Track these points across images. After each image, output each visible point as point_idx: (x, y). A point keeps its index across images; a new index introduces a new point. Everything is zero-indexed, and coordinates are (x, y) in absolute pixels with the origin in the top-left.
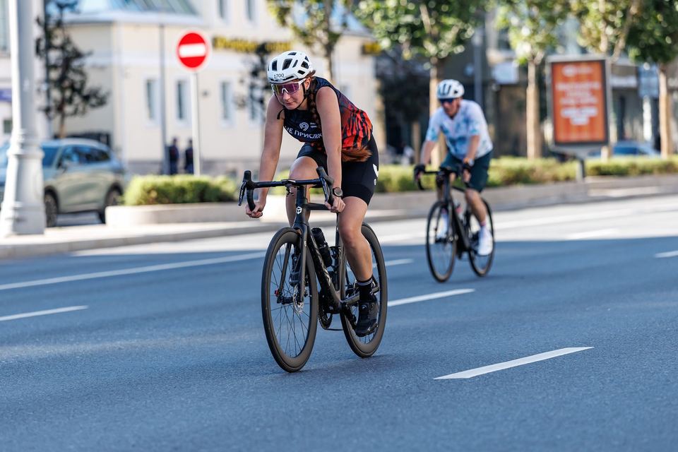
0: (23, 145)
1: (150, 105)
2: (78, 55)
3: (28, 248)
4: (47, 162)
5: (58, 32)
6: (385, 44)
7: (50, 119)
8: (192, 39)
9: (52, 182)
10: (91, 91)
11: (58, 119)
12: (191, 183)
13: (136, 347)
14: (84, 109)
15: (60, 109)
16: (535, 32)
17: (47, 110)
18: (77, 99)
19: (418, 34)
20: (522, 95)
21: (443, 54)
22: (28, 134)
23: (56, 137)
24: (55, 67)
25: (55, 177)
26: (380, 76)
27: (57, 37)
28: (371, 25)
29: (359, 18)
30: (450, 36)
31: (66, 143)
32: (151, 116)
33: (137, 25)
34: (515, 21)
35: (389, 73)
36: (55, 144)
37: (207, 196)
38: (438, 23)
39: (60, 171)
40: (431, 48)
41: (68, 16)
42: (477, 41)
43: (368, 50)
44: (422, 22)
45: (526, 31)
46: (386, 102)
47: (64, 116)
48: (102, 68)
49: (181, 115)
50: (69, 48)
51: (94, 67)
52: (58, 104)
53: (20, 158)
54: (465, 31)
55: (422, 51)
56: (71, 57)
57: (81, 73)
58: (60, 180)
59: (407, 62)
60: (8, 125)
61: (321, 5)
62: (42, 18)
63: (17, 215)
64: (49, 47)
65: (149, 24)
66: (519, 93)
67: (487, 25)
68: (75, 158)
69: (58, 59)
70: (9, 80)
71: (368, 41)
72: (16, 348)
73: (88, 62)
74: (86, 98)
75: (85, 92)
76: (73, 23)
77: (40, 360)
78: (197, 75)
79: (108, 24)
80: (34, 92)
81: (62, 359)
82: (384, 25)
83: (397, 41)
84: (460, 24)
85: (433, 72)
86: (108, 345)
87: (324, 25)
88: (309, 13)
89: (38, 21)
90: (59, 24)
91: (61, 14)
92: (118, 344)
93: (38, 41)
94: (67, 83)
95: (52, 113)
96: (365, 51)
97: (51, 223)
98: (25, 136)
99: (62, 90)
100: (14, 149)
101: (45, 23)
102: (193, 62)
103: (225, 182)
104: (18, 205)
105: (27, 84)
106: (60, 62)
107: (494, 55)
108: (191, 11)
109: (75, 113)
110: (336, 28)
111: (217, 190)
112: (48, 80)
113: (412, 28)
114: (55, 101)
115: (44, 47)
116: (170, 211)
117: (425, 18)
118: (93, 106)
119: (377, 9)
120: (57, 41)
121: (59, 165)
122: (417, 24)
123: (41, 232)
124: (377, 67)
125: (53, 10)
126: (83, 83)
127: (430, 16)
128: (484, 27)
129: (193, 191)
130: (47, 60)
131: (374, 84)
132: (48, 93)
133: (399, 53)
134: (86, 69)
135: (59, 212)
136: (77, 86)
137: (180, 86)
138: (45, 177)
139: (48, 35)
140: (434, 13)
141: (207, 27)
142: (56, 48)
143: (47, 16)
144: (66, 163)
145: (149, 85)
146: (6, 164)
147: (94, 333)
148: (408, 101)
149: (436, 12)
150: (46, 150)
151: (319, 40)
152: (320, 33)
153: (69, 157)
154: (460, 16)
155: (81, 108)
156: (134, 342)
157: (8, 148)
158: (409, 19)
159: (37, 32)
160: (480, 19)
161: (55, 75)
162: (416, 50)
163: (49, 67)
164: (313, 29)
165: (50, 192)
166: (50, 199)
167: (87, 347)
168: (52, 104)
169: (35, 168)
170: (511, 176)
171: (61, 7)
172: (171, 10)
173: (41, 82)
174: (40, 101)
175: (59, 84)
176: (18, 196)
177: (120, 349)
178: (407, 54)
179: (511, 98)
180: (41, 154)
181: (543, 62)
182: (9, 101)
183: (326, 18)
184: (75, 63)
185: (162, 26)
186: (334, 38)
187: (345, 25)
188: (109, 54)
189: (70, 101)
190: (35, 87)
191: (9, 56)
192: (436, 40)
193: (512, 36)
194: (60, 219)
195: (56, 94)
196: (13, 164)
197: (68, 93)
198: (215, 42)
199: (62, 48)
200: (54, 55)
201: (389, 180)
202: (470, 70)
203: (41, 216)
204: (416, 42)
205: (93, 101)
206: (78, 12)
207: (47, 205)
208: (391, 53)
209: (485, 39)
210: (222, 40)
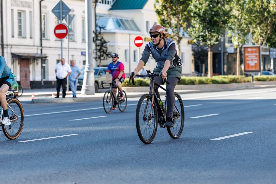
0: (89, 68)
1: (126, 57)
2: (105, 42)
3: (90, 98)
4: (95, 74)
5: (99, 35)
6: (195, 41)
7: (96, 61)
8: (139, 38)
9: (97, 79)
10: (109, 52)
11: (99, 60)
12: (137, 80)
13: (121, 128)
14: (107, 58)
15: (100, 58)
16: (239, 38)
17: (96, 58)
18: (105, 55)
19: (205, 38)
20: (236, 57)
21: (212, 44)
22: (90, 65)
23: (98, 66)
24: (98, 45)
25: (98, 78)
26: (193, 50)
27: (99, 37)
28: (191, 35)
29: (187, 33)
30: (214, 39)
31: (101, 68)
32: (126, 61)
33: (123, 34)
34: (234, 35)
35: (196, 49)
36: (98, 68)
37: (142, 84)
38: (211, 35)
39: (99, 76)
40: (209, 42)
41: (102, 31)
42: (222, 40)
43: (190, 42)
44: (206, 34)
45: (237, 38)
46: (195, 58)
47: (101, 60)
48: (112, 46)
49: (135, 61)
50: (103, 40)
51: (110, 45)
52: (99, 56)
53: (88, 72)
54: (219, 37)
55: (206, 43)
56: (103, 43)
57: (106, 48)
58: (99, 78)
59: (201, 46)
60: (84, 62)
61: (177, 29)
62: (95, 32)
63: (87, 89)
64: (97, 40)
65: (126, 34)
66: (234, 56)
67: (226, 36)
68: (104, 72)
69: (99, 43)
70: (85, 49)
71: (190, 40)
72: (86, 128)
73: (108, 44)
74: (107, 55)
75: (107, 53)
76: (104, 33)
77: (93, 131)
78: (140, 48)
79: (114, 33)
80: (92, 53)
81: (100, 131)
82: (195, 35)
83: (199, 40)
84: (218, 36)
85: (209, 49)
86: (113, 128)
87: (177, 35)
88: (173, 31)
89: (94, 32)
90: (100, 33)
91: (101, 30)
92: (116, 127)
93: (94, 38)
94: (102, 50)
95: (97, 59)
96: (189, 43)
97: (97, 91)
98: (89, 66)
99: (100, 52)
100: (86, 69)
101: (95, 33)
102: (139, 45)
103: (147, 80)
104: (87, 86)
105: (90, 50)
106: (100, 44)
107: (227, 45)
108: (139, 30)
109: (104, 59)
110: (181, 36)
111: (145, 82)
112: (96, 49)
113: (203, 36)
114: (98, 55)
115: (95, 40)
116: (131, 88)
117: (207, 33)
118: (109, 57)
119: (193, 31)
120: (99, 38)
121: (99, 74)
122: (205, 35)
123: (94, 94)
124: (192, 47)
125: (98, 29)
126: (106, 51)
127: (209, 33)
128: (224, 36)
129: (138, 83)
130: (96, 43)
131: (192, 52)
132: (96, 53)
133: (199, 44)
134: (107, 46)
135: (99, 88)
136: (105, 51)
137: (135, 52)
138: (95, 78)
139: (97, 36)
140: (210, 32)
141: (143, 35)
142: (99, 40)
143: (96, 30)
144: (101, 74)
145: (126, 51)
146: (84, 74)
147: (109, 124)
148: (201, 58)
149: (210, 31)
150: (95, 70)
151: (176, 39)
152: (176, 37)
153: (102, 72)
154: (217, 33)
155: (106, 58)
156: (121, 127)
157: (84, 69)
158: (202, 33)
159: (93, 35)
160: (223, 34)
161: (98, 48)
162: (204, 43)
163: (97, 46)
164: (174, 36)
165: (96, 82)
166: (96, 84)
167: (107, 128)
168: (97, 56)
169: (92, 75)
170: (231, 80)
171: (100, 28)
172: (133, 30)
173: (94, 50)
174: (94, 56)
175: (100, 50)
176: (87, 84)
177: (116, 129)
178: (201, 44)
179: (232, 57)
180: (94, 71)
181: (242, 47)
182: (85, 55)
183: (178, 33)
184: (104, 45)
185: (130, 34)
186: (180, 39)
187: (183, 35)
188: (115, 42)
189: (103, 56)
190: (93, 51)
191: (85, 42)
192: (210, 40)
193: (233, 39)
194: (99, 90)
195: (99, 53)
196: (86, 74)
197: (102, 53)
198: (145, 38)
199: (101, 40)
200: (98, 42)
201: (196, 81)
202: (220, 49)
203: (94, 89)
204: (204, 40)
205: (109, 56)
206: (105, 30)
207: (95, 85)
208: (197, 44)
209: (224, 40)
210: (147, 38)
